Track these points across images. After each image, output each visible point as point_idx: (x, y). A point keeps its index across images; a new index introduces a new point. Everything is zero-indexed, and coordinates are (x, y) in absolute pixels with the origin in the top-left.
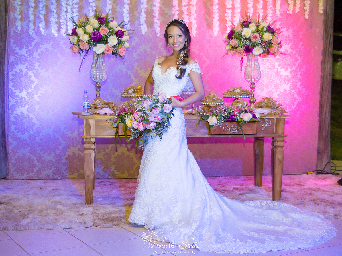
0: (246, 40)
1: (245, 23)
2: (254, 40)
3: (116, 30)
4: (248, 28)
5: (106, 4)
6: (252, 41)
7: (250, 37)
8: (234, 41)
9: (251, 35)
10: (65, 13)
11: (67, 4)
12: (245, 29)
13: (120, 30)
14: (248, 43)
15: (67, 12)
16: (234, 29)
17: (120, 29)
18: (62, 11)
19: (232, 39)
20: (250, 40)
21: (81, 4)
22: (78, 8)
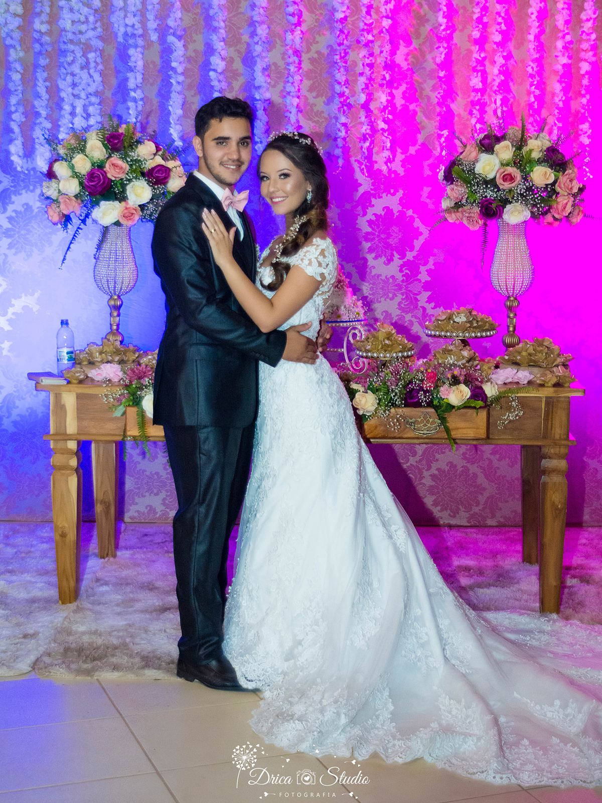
0: (487, 186)
1: (487, 141)
2: (506, 186)
3: (149, 165)
4: (492, 154)
5: (169, 92)
6: (501, 187)
7: (495, 178)
8: (455, 188)
9: (498, 171)
10: (70, 117)
11: (74, 95)
12: (484, 157)
13: (159, 165)
14: (491, 193)
15: (73, 114)
16: (461, 157)
17: (162, 162)
18: (63, 112)
19: (452, 183)
20: (496, 186)
21: (108, 94)
22: (99, 104)
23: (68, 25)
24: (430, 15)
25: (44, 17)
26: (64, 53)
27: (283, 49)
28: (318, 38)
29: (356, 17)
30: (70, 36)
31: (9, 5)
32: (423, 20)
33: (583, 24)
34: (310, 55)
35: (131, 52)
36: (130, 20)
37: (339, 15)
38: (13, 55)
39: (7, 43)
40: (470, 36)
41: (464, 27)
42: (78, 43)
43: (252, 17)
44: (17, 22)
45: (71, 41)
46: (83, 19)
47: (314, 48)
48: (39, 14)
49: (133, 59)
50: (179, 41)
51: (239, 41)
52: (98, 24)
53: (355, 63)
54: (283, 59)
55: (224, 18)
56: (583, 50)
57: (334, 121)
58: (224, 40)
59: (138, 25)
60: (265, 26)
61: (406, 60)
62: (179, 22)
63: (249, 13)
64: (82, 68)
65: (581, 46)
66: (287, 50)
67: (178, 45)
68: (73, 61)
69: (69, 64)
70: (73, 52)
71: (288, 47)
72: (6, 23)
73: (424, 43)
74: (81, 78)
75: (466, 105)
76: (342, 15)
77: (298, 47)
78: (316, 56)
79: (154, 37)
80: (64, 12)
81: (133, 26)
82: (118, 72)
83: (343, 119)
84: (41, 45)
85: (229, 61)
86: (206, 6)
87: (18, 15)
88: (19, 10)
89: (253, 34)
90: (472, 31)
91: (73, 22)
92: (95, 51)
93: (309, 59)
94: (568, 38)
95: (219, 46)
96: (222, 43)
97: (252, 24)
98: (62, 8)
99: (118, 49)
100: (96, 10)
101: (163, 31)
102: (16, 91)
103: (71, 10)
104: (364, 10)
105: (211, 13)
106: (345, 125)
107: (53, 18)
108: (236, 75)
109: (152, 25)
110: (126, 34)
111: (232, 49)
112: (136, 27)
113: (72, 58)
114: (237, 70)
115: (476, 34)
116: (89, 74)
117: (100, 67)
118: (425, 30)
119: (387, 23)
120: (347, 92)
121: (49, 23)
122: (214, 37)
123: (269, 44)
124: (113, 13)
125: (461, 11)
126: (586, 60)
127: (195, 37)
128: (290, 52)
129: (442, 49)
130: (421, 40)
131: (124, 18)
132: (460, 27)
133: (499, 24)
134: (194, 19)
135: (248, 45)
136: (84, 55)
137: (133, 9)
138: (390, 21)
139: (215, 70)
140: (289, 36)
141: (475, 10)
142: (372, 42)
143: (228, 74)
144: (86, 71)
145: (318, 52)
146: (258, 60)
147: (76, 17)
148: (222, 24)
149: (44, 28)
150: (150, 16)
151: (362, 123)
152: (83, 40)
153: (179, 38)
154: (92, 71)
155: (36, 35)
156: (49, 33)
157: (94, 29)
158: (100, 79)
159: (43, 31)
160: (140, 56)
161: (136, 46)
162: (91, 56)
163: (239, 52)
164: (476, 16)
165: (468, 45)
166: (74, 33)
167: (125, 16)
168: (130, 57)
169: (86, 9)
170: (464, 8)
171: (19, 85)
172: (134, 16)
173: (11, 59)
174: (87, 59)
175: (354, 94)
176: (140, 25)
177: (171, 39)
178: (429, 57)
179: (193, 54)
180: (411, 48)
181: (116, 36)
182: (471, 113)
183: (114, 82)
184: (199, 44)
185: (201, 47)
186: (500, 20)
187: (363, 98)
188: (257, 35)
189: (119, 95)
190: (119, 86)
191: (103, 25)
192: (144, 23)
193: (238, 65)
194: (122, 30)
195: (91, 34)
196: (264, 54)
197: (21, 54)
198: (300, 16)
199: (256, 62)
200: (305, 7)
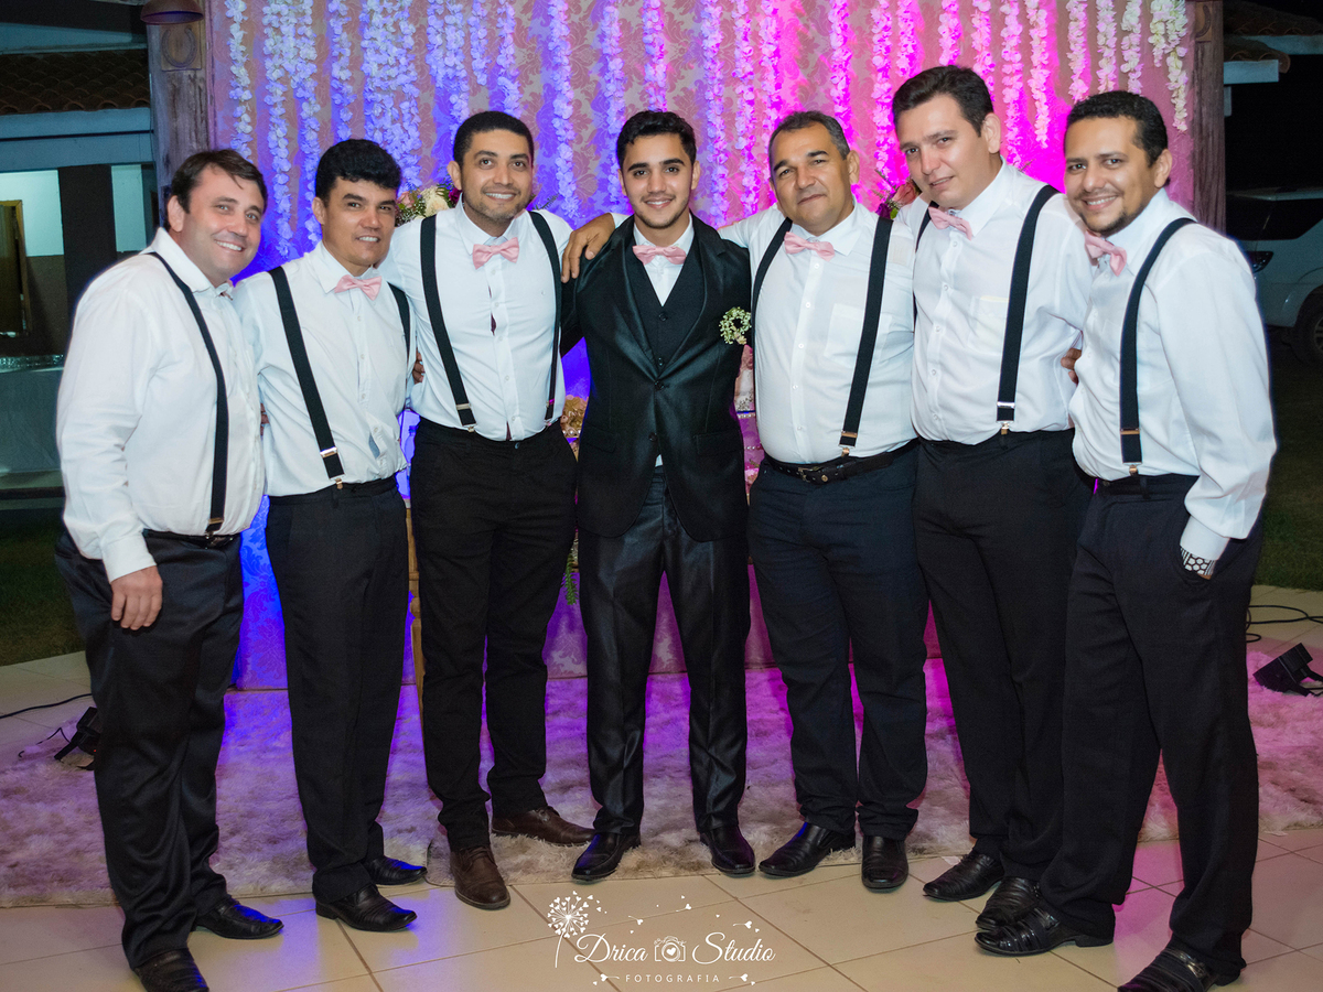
21: (427, 152)
22: (416, 165)
23: (373, 69)
24: (819, 39)
25: (344, 61)
26: (369, 103)
27: (641, 88)
28: (683, 72)
29: (729, 45)
30: (377, 83)
31: (299, 49)
32: (810, 45)
33: (1004, 44)
34: (675, 93)
35: (453, 99)
36: (451, 60)
37: (709, 44)
38: (307, 110)
39: (298, 95)
40: (869, 62)
41: (861, 52)
42: (388, 91)
43: (601, 50)
44: (311, 68)
45: (379, 89)
46: (392, 61)
47: (680, 85)
48: (336, 58)
49: (456, 107)
50: (513, 82)
51: (587, 80)
52: (412, 66)
53: (730, 101)
54: (642, 99)
55: (567, 53)
56: (1006, 74)
57: (708, 172)
58: (568, 80)
59: (460, 66)
60: (618, 61)
61: (793, 94)
62: (511, 60)
63: (599, 45)
64: (394, 122)
65: (1004, 70)
66: (647, 89)
67: (512, 87)
68: (383, 114)
69: (377, 117)
70: (381, 102)
71: (647, 85)
72: (296, 72)
73: (813, 73)
74: (393, 134)
75: (868, 147)
76: (714, 43)
77: (661, 84)
78: (682, 94)
79: (482, 79)
80: (369, 53)
81: (455, 66)
82: (439, 125)
83: (720, 170)
84: (342, 94)
85: (577, 105)
86: (544, 39)
87: (311, 61)
88: (312, 54)
89: (604, 71)
90: (872, 57)
91: (380, 65)
92: (410, 100)
93: (674, 98)
94: (989, 61)
95: (565, 86)
96: (567, 83)
97: (604, 59)
98: (365, 49)
99: (437, 97)
100: (408, 50)
101: (494, 71)
102: (311, 153)
103: (377, 51)
104: (740, 36)
105: (551, 46)
106: (723, 176)
107: (356, 63)
108: (584, 121)
109: (480, 64)
110: (446, 77)
111: (579, 90)
112: (458, 68)
113: (380, 110)
114: (585, 115)
115: (879, 61)
116: (402, 127)
117: (417, 119)
118: (814, 58)
119: (768, 50)
120: (723, 136)
121: (350, 68)
122: (557, 77)
123: (625, 82)
124: (430, 52)
125: (857, 33)
126: (1010, 87)
127: (531, 77)
128: (651, 90)
129: (836, 80)
130: (810, 70)
131: (444, 58)
132: (856, 52)
133: (906, 46)
134: (530, 56)
135: (599, 85)
136: (396, 105)
137: (454, 46)
138: (773, 48)
139: (560, 117)
140: (650, 71)
141: (873, 30)
142: (751, 73)
143: (574, 121)
144: (398, 125)
145: (684, 89)
146: (612, 102)
147: (383, 59)
148: (566, 60)
149: (344, 75)
150: (477, 55)
151: (743, 174)
152: (393, 88)
153: (513, 79)
154: (406, 125)
155: (336, 84)
156: (351, 80)
157: (405, 73)
158: (417, 134)
159: (344, 78)
160: (465, 104)
161: (458, 92)
162: (405, 105)
163: (587, 93)
164: (876, 38)
165: (867, 73)
166: (382, 79)
167: (445, 56)
168: (452, 105)
169: (395, 50)
170: (860, 28)
171: (315, 146)
172: (456, 54)
173: (304, 115)
174: (400, 109)
175: (730, 138)
176: (462, 66)
177: (502, 80)
178: (820, 90)
179: (530, 99)
180: (798, 79)
181: (434, 79)
182: (876, 156)
183: (434, 137)
184: (537, 85)
185: (540, 90)
186: (905, 41)
187: (743, 143)
188: (608, 71)
189: (441, 152)
190: (440, 142)
191: (417, 67)
192: (468, 61)
193: (587, 109)
194: (441, 73)
195: (403, 79)
196: (619, 94)
197: (317, 108)
198: (661, 47)
199: (608, 106)
200: (666, 34)
